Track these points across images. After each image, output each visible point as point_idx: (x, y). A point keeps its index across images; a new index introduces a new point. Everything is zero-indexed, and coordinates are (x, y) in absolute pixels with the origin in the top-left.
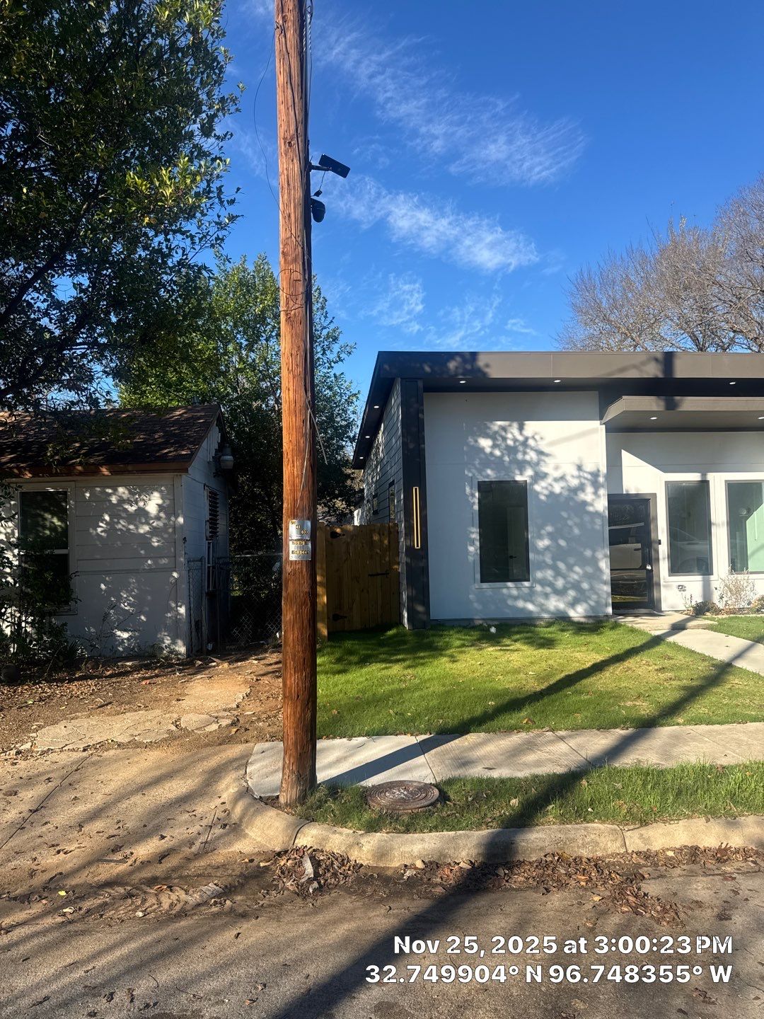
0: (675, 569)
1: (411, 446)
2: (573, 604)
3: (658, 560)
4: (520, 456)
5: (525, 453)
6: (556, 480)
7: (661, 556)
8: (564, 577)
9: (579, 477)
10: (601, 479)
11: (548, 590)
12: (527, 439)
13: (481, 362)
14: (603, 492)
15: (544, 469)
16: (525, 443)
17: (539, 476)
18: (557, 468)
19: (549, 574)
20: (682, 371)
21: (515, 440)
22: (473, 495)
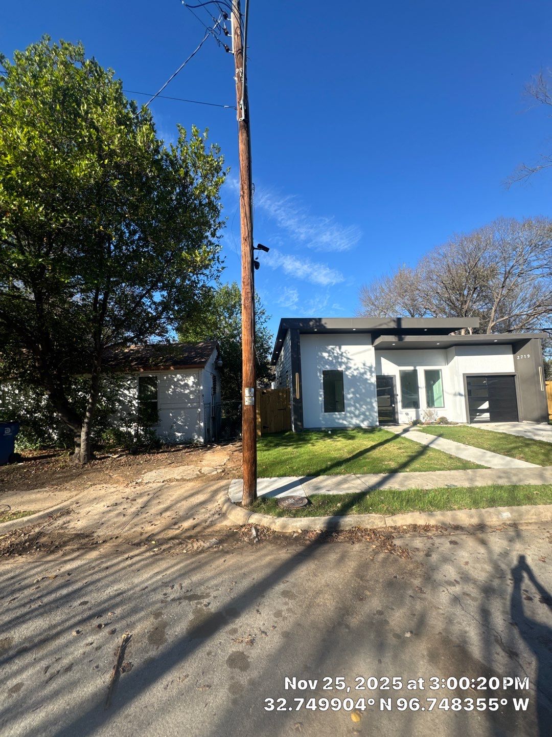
0: (404, 406)
1: (295, 356)
2: (362, 421)
3: (397, 402)
4: (340, 360)
5: (342, 359)
6: (355, 370)
8: (359, 410)
9: (364, 368)
10: (373, 369)
11: (352, 415)
12: (342, 353)
13: (323, 322)
14: (374, 375)
15: (350, 365)
16: (342, 355)
17: (348, 368)
18: (355, 365)
19: (353, 409)
20: (405, 325)
21: (338, 353)
22: (321, 376)
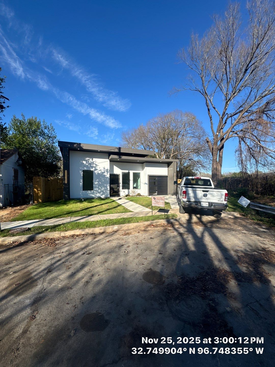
0: (123, 188)
2: (102, 195)
4: (92, 165)
7: (120, 186)
8: (100, 190)
9: (104, 170)
10: (108, 171)
11: (97, 192)
12: (93, 162)
13: (82, 145)
14: (109, 173)
17: (96, 170)
18: (99, 168)
19: (97, 189)
20: (122, 151)
22: (81, 173)
